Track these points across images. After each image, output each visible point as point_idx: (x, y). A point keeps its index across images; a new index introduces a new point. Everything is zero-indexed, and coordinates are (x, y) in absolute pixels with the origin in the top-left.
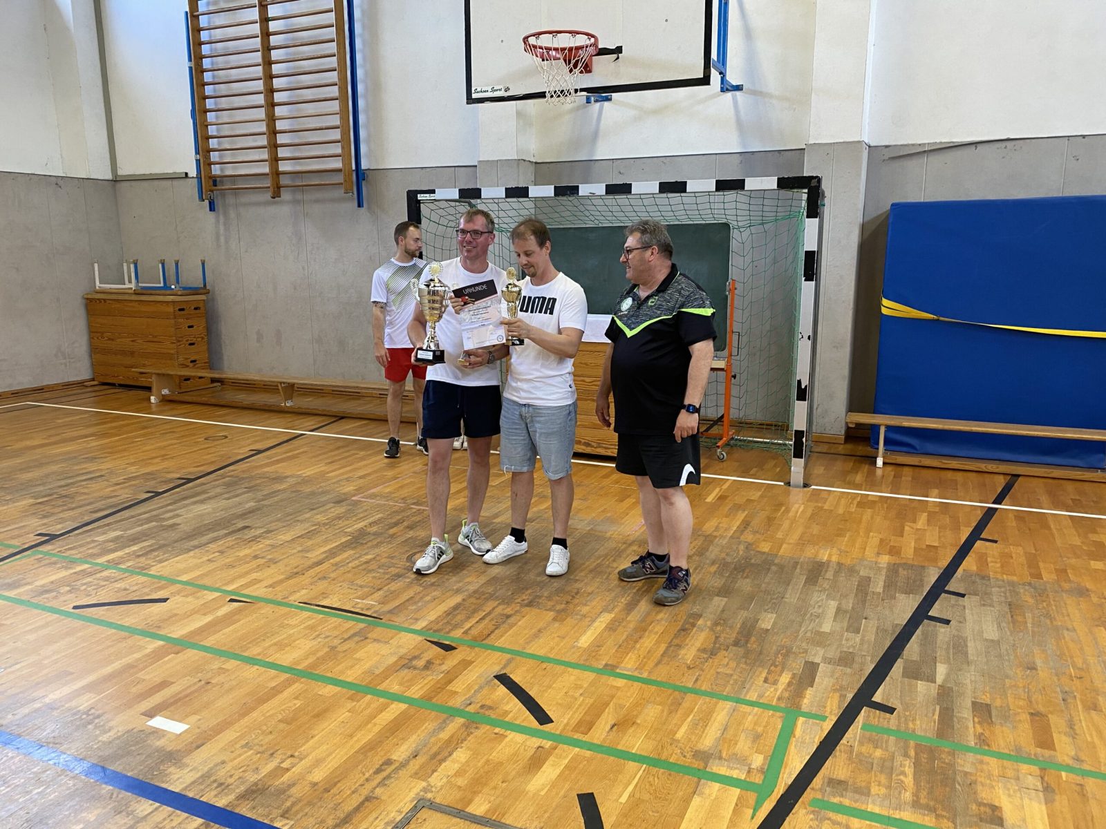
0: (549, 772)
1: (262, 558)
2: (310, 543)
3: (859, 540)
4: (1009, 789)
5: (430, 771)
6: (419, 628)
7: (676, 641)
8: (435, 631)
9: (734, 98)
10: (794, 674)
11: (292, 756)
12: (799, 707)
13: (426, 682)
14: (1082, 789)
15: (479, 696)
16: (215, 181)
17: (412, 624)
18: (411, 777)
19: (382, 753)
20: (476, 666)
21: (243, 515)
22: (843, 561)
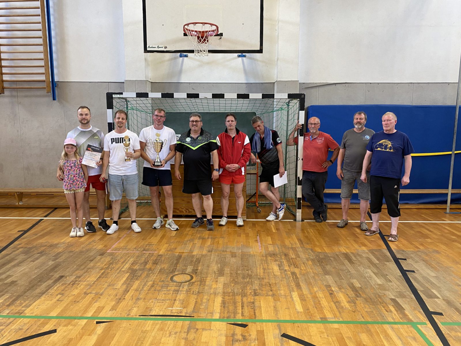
1: (90, 293)
2: (109, 280)
3: (347, 241)
7: (335, 300)
9: (243, 61)
10: (392, 306)
12: (411, 321)
20: (267, 333)
21: (52, 270)
22: (352, 252)
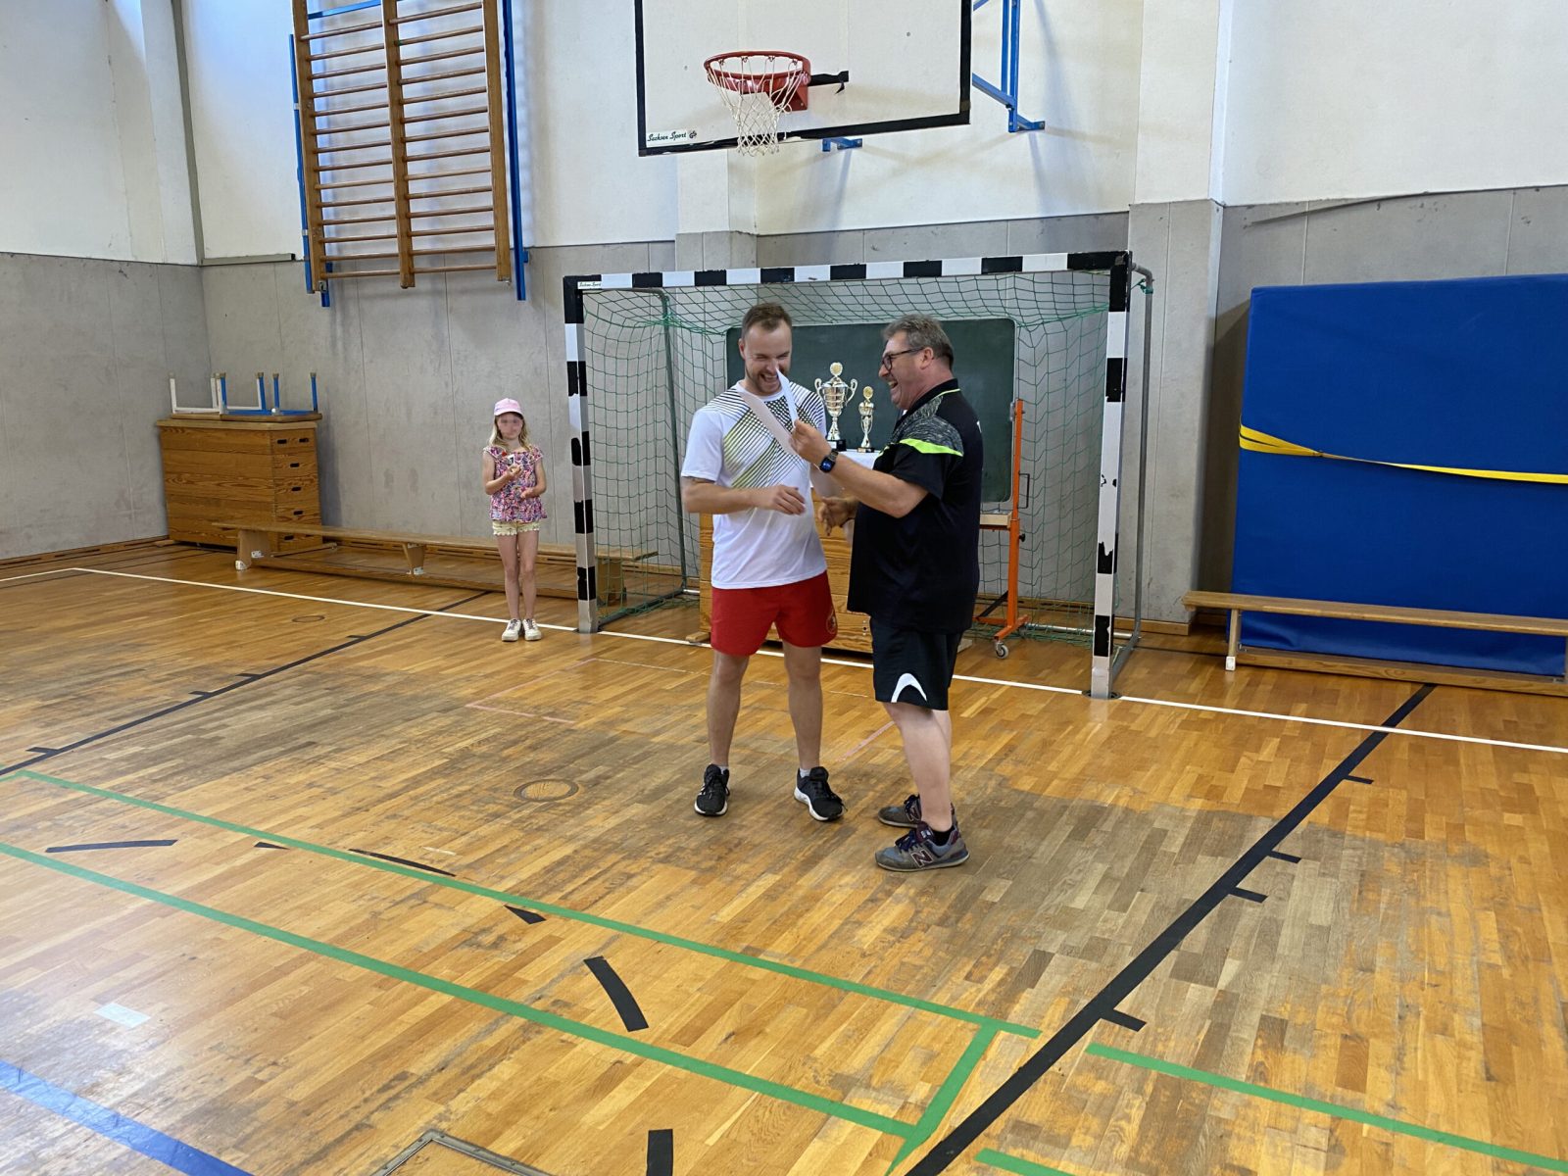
0: (621, 1097)
1: (319, 786)
2: (391, 766)
3: (1169, 775)
4: (1276, 1146)
5: (455, 1091)
6: (502, 890)
7: (857, 917)
8: (523, 894)
10: (1012, 969)
11: (274, 1063)
12: (1004, 1016)
13: (489, 964)
14: (1387, 1151)
15: (555, 988)
16: (329, 265)
17: (493, 884)
18: (427, 1098)
19: (398, 1063)
20: (563, 946)
21: (311, 728)
22: (1135, 806)
